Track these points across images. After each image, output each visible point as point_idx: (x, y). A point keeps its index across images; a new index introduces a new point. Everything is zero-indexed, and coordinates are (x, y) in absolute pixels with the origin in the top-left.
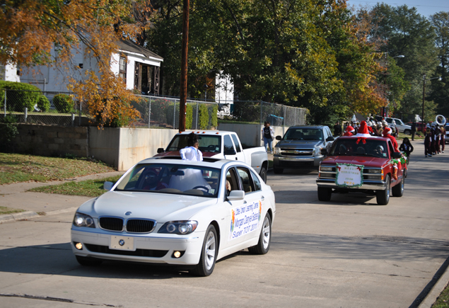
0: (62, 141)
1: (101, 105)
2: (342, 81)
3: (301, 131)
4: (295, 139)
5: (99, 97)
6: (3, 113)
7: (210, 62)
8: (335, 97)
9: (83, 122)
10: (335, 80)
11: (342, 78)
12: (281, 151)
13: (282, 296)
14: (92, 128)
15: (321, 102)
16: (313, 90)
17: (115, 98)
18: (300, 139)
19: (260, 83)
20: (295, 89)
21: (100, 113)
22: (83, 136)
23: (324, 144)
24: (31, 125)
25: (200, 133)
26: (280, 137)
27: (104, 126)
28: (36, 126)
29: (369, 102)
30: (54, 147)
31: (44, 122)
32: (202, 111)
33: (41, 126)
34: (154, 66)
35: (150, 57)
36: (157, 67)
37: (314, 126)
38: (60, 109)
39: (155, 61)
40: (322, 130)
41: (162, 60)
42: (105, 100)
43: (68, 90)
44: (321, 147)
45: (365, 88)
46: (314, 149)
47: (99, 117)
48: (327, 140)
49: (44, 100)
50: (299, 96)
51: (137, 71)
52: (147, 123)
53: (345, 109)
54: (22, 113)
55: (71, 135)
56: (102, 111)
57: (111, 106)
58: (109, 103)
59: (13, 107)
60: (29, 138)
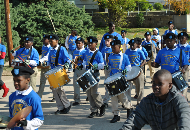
0: (162, 22)
1: (179, 6)
5: (179, 3)
6: (136, 12)
9: (171, 14)
14: (175, 16)
17: (185, 3)
21: (179, 9)
22: (171, 19)
24: (149, 16)
27: (182, 14)
28: (152, 16)
30: (159, 24)
31: (154, 14)
33: (153, 16)
38: (157, 9)
42: (181, 4)
43: (164, 1)
47: (179, 11)
49: (151, 6)
54: (145, 12)
55: (166, 19)
56: (180, 8)
57: (184, 6)
58: (183, 4)
59: (141, 9)
60: (149, 21)
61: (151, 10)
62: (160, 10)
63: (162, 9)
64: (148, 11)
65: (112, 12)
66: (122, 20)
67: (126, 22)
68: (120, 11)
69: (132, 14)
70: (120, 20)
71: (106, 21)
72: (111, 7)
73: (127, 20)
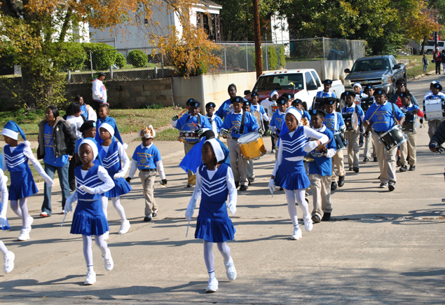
0: (148, 93)
1: (184, 56)
2: (396, 11)
3: (368, 62)
4: (363, 70)
5: (182, 49)
6: (89, 72)
7: (267, 4)
8: (390, 27)
9: (168, 74)
10: (388, 10)
11: (396, 8)
12: (351, 83)
13: (406, 199)
14: (176, 79)
15: (378, 32)
16: (369, 22)
17: (196, 49)
18: (368, 70)
19: (316, 21)
20: (350, 22)
21: (185, 64)
22: (168, 87)
23: (392, 72)
24: (118, 82)
25: (277, 74)
26: (348, 70)
27: (190, 76)
28: (123, 82)
29: (424, 28)
30: (141, 99)
31: (129, 77)
32: (271, 53)
33: (128, 81)
34: (214, 14)
35: (210, 6)
36: (217, 15)
37: (379, 56)
38: (136, 64)
39: (215, 10)
40: (388, 59)
41: (221, 8)
42: (187, 52)
43: (151, 45)
44: (389, 75)
45: (419, 14)
46: (383, 78)
47: (185, 67)
48: (394, 69)
49: (120, 57)
50: (356, 29)
51: (199, 21)
52: (224, 69)
53: (401, 37)
54: (108, 71)
55: (156, 87)
56: (186, 62)
57: (194, 56)
58: (192, 53)
59: (99, 66)
60: (118, 93)
61: (121, 66)
62: (142, 66)
63: (147, 64)
64: (114, 68)
65: (32, 74)
66: (55, 91)
67: (65, 96)
68: (49, 71)
69: (78, 77)
70: (50, 93)
71: (16, 96)
72: (28, 62)
73: (66, 90)
